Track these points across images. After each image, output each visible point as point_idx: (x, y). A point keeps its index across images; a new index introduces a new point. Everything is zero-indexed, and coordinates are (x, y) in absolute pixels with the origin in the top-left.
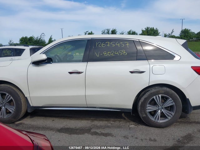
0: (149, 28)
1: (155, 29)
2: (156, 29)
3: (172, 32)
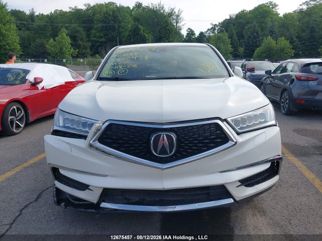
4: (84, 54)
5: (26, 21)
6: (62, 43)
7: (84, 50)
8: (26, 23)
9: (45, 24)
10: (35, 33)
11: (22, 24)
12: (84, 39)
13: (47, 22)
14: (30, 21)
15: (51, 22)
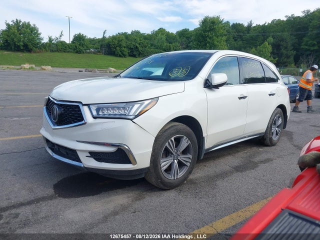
0: (20, 21)
1: (32, 25)
2: (34, 25)
3: (61, 36)
4: (285, 63)
5: (243, 33)
6: (262, 51)
7: (286, 59)
8: (242, 34)
9: (258, 34)
10: (247, 44)
11: (239, 35)
12: (288, 47)
13: (260, 33)
14: (246, 32)
15: (264, 32)
